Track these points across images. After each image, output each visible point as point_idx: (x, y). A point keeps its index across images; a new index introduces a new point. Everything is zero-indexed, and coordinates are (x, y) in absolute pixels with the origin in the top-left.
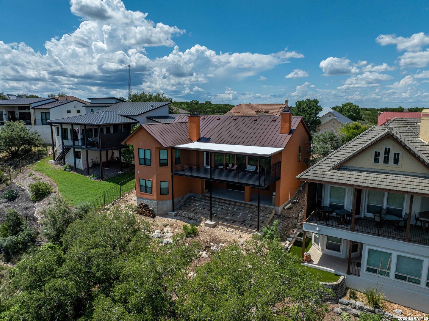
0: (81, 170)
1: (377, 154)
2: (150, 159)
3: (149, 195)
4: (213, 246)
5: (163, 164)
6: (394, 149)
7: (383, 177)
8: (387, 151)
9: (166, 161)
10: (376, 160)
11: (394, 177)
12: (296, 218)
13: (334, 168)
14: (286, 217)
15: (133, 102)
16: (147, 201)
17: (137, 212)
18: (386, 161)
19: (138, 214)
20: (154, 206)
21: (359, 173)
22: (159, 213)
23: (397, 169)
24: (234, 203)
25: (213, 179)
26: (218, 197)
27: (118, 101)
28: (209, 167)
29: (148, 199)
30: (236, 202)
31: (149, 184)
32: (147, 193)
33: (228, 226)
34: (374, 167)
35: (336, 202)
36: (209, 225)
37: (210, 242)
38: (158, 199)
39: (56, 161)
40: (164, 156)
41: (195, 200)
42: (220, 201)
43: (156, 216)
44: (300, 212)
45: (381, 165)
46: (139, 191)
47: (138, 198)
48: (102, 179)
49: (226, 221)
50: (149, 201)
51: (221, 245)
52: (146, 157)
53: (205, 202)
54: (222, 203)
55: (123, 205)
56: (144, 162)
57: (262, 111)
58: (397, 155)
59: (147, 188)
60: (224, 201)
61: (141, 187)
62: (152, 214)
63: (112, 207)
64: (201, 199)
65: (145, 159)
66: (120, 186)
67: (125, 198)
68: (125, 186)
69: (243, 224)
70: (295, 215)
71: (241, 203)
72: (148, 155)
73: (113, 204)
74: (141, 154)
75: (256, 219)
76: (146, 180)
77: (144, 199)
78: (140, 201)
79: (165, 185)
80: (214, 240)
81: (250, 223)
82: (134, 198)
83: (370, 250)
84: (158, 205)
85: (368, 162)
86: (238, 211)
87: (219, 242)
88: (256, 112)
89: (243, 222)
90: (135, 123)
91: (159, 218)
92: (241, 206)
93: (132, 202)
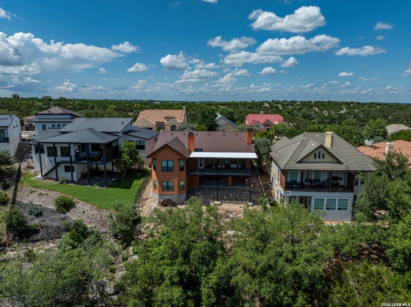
0: (76, 181)
1: (316, 154)
2: (173, 167)
3: (171, 192)
4: (230, 215)
5: (181, 169)
6: (323, 152)
7: (319, 165)
8: (320, 153)
9: (183, 167)
10: (315, 157)
11: (323, 164)
12: (261, 192)
13: (297, 163)
14: (256, 192)
15: (88, 117)
18: (319, 157)
19: (163, 207)
20: (175, 199)
21: (309, 164)
22: (179, 203)
23: (324, 161)
24: (222, 189)
25: (219, 175)
26: (209, 187)
27: (73, 117)
29: (169, 195)
30: (224, 188)
31: (170, 184)
33: (229, 203)
34: (314, 160)
35: (294, 179)
36: (218, 205)
37: (226, 214)
38: (178, 194)
39: (43, 176)
40: (182, 164)
41: (195, 191)
42: (213, 189)
43: (177, 206)
44: (261, 188)
45: (317, 159)
46: (161, 190)
47: (160, 195)
48: (107, 186)
49: (226, 200)
50: (171, 196)
51: (233, 213)
52: (168, 166)
53: (203, 191)
54: (215, 190)
55: (146, 203)
56: (166, 169)
57: (168, 117)
58: (323, 154)
59: (169, 187)
60: (215, 189)
61: (163, 187)
62: (175, 204)
63: (140, 205)
64: (198, 189)
65: (167, 167)
66: (129, 190)
67: (143, 197)
68: (132, 189)
69: (237, 200)
70: (260, 191)
71: (227, 188)
72: (170, 164)
73: (139, 203)
74: (164, 164)
75: (243, 196)
76: (168, 182)
77: (166, 195)
78: (161, 197)
79: (182, 183)
80: (228, 212)
81: (241, 198)
82: (149, 197)
83: (315, 199)
84: (178, 197)
85: (311, 158)
86: (228, 193)
87: (231, 212)
88: (165, 118)
89: (236, 199)
90: (118, 139)
91: (180, 206)
92: (229, 190)
93: (150, 199)
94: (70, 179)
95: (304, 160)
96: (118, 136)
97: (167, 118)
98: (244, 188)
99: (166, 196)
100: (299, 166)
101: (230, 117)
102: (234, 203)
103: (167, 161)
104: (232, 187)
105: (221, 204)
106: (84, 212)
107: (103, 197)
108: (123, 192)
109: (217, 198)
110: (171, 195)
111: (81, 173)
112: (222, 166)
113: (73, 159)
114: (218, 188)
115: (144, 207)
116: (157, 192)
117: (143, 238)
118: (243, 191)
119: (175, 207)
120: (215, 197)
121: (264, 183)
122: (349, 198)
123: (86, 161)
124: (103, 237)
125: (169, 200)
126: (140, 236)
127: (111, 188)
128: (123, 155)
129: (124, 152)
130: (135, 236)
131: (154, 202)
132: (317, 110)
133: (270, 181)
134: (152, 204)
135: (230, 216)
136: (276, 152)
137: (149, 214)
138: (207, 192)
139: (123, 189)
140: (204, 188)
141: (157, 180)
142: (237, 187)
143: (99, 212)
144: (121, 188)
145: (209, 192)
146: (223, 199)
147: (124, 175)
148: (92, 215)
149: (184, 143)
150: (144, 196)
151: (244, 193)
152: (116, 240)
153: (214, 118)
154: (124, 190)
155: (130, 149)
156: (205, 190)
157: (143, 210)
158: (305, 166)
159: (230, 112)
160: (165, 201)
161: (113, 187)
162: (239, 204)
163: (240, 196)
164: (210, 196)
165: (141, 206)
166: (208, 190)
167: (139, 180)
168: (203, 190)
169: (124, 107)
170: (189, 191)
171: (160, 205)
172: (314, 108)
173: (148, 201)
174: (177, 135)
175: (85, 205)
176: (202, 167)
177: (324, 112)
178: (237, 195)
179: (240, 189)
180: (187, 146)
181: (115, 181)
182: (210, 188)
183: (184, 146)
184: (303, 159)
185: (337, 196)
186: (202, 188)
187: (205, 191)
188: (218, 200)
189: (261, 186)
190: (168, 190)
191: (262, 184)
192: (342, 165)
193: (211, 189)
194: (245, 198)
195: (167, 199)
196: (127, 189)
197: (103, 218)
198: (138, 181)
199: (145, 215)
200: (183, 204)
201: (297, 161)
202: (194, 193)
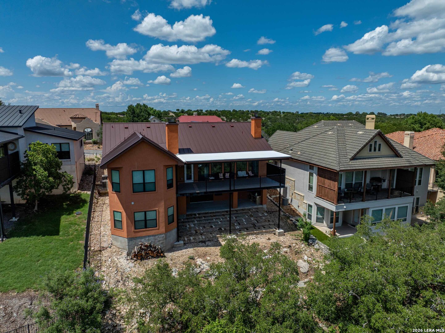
1: (371, 146)
2: (155, 182)
3: (152, 230)
5: (169, 185)
6: (379, 142)
9: (171, 181)
10: (370, 150)
13: (351, 159)
16: (148, 239)
17: (135, 259)
18: (375, 150)
19: (139, 261)
20: (161, 242)
21: (365, 160)
22: (167, 248)
23: (381, 154)
25: (232, 190)
29: (149, 236)
30: (227, 212)
31: (151, 216)
32: (148, 229)
33: (248, 235)
34: (369, 155)
38: (166, 231)
40: (170, 175)
42: (210, 215)
43: (165, 254)
44: (276, 204)
45: (373, 153)
46: (133, 229)
47: (130, 239)
48: (5, 236)
49: (240, 230)
50: (152, 238)
52: (146, 181)
53: (197, 221)
54: (214, 216)
55: (104, 259)
56: (141, 188)
57: (77, 116)
58: (380, 145)
59: (148, 222)
60: (214, 214)
61: (136, 223)
62: (161, 252)
63: (92, 266)
64: (188, 219)
65: (144, 183)
67: (92, 249)
68: (64, 234)
69: (257, 228)
70: (277, 209)
72: (150, 177)
74: (138, 178)
75: (262, 220)
76: (145, 212)
77: (141, 237)
78: (133, 242)
79: (171, 211)
81: (260, 224)
82: (104, 245)
83: (373, 211)
84: (166, 239)
86: (238, 219)
88: (71, 118)
89: (254, 226)
90: (17, 139)
91: (170, 254)
92: (236, 214)
93: (109, 249)
95: (358, 155)
96: (17, 134)
97: (75, 118)
98: (256, 207)
99: (143, 240)
102: (255, 234)
103: (144, 171)
104: (239, 208)
108: (45, 243)
110: (153, 236)
112: (224, 175)
114: (217, 212)
115: (104, 269)
116: (125, 233)
118: (257, 212)
119: (163, 257)
120: (221, 229)
121: (273, 196)
122: (408, 205)
125: (150, 246)
128: (34, 170)
129: (35, 164)
131: (119, 253)
134: (116, 259)
136: (292, 150)
137: (118, 281)
138: (204, 222)
139: (44, 236)
140: (195, 215)
141: (122, 210)
142: (246, 208)
144: (38, 235)
145: (207, 220)
147: (36, 208)
151: (260, 215)
154: (46, 238)
155: (47, 158)
156: (200, 217)
157: (103, 276)
158: (363, 163)
159: (157, 113)
160: (143, 249)
161: (19, 236)
162: (262, 233)
163: (257, 222)
164: (212, 227)
165: (95, 267)
166: (205, 217)
167: (69, 214)
168: (195, 218)
171: (131, 259)
173: (105, 254)
174: (136, 129)
176: (191, 179)
178: (252, 219)
179: (252, 209)
181: (19, 223)
182: (206, 213)
184: (358, 153)
185: (396, 203)
186: (193, 216)
187: (201, 220)
188: (228, 232)
189: (273, 202)
190: (146, 227)
192: (401, 159)
193: (207, 215)
194: (267, 223)
195: (146, 246)
196: (51, 235)
197: (15, 314)
198: (68, 217)
199: (112, 286)
200: (172, 249)
201: (350, 157)
202: (183, 226)
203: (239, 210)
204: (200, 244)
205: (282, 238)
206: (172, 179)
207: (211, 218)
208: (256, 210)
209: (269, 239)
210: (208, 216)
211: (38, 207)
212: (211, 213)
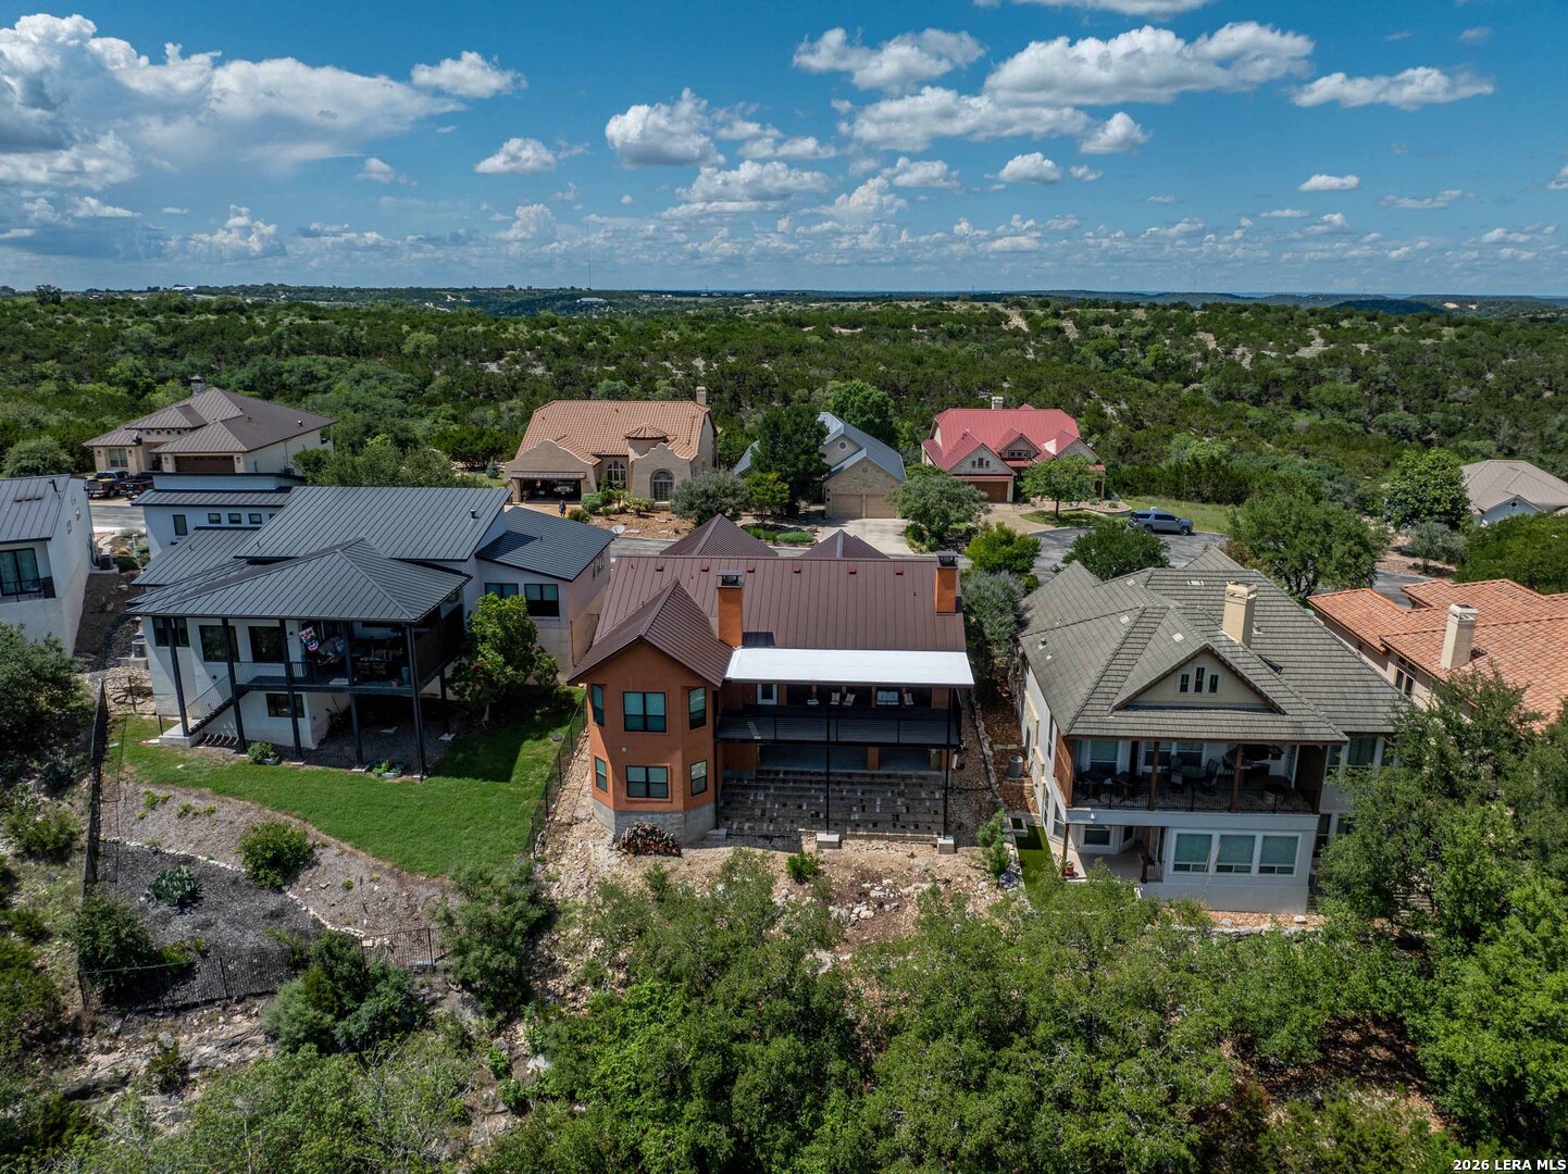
0: (310, 751)
1: (1185, 678)
2: (665, 716)
3: (659, 802)
4: (872, 888)
5: (696, 722)
6: (1211, 671)
7: (1198, 716)
8: (1200, 672)
9: (701, 714)
10: (1184, 688)
11: (1212, 714)
12: (987, 788)
13: (1117, 708)
14: (967, 790)
15: (344, 483)
16: (652, 818)
17: (624, 850)
18: (1199, 687)
19: (630, 856)
20: (674, 827)
21: (1159, 713)
22: (689, 840)
23: (1217, 701)
24: (846, 779)
26: (796, 769)
28: (773, 702)
29: (653, 813)
30: (850, 775)
31: (657, 776)
32: (651, 799)
33: (870, 838)
34: (1179, 700)
35: (1103, 760)
36: (830, 845)
37: (860, 884)
38: (687, 808)
39: (191, 734)
40: (698, 700)
41: (746, 787)
42: (809, 778)
43: (683, 851)
44: (987, 771)
45: (1191, 696)
46: (624, 795)
47: (619, 813)
48: (425, 771)
49: (857, 825)
50: (660, 816)
51: (885, 882)
52: (650, 712)
53: (775, 788)
54: (818, 782)
55: (571, 841)
56: (639, 723)
57: (641, 435)
58: (1214, 679)
59: (651, 786)
60: (819, 778)
61: (631, 785)
62: (674, 846)
63: (548, 852)
64: (757, 780)
65: (645, 716)
66: (502, 785)
67: (557, 818)
68: (518, 782)
69: (899, 825)
70: (982, 783)
71: (863, 775)
72: (656, 705)
73: (544, 844)
74: (634, 705)
75: (920, 809)
76: (647, 768)
77: (640, 813)
78: (625, 819)
79: (699, 770)
80: (865, 875)
81: (912, 819)
82: (580, 814)
83: (1179, 835)
84: (685, 822)
85: (1170, 692)
86: (867, 796)
87: (877, 878)
88: (628, 437)
89: (895, 821)
90: (463, 585)
91: (693, 852)
92: (869, 783)
93: (585, 824)
94: (291, 742)
95: (1145, 698)
96: (458, 573)
97: (635, 438)
98: (923, 773)
99: (642, 818)
100: (1123, 720)
101: (877, 420)
102: (888, 838)
103: (644, 694)
104: (881, 772)
105: (840, 841)
106: (348, 887)
107: (412, 823)
108: (485, 794)
109: (827, 817)
110: (660, 813)
111: (326, 715)
112: (843, 698)
113: (299, 672)
114: (828, 774)
115: (564, 860)
116: (610, 800)
117: (562, 988)
118: (921, 786)
119: (675, 855)
120: (817, 814)
121: (998, 747)
122: (1300, 835)
123: (344, 682)
124: (422, 986)
125: (653, 831)
126: (551, 984)
127: (440, 779)
128: (480, 652)
129: (484, 638)
130: (536, 979)
131: (599, 834)
132: (1212, 345)
133: (1020, 741)
134: (591, 846)
135: (873, 894)
136: (1044, 643)
137: (581, 887)
138: (790, 793)
139: (485, 780)
140: (777, 773)
141: (606, 759)
142: (899, 772)
143: (402, 884)
144: (477, 778)
145: (797, 789)
146: (847, 822)
147: (486, 718)
148: (379, 899)
149: (706, 609)
150: (562, 815)
151: (923, 796)
152: (467, 995)
153: (813, 442)
154: (489, 785)
155: (505, 628)
156: (784, 781)
157: (560, 873)
158: (1147, 720)
160: (638, 836)
161: (446, 774)
162: (904, 840)
163: (908, 811)
164: (800, 807)
165: (551, 855)
166: (795, 781)
167: (539, 738)
168: (773, 781)
169: (467, 338)
170: (724, 787)
171: (618, 849)
172: (1201, 335)
173: (577, 831)
174: (677, 574)
175: (351, 854)
177: (1239, 351)
178: (899, 803)
179: (910, 777)
180: (714, 623)
181: (453, 747)
182: (802, 773)
183: (706, 622)
184: (1138, 694)
185: (1261, 827)
186: (772, 776)
187: (784, 788)
188: (828, 826)
189: (985, 763)
190: (648, 796)
191: (991, 753)
192: (1280, 717)
193: (803, 778)
194: (928, 818)
195: (645, 830)
196: (497, 780)
197: (419, 909)
198: (536, 744)
199: (567, 894)
200: (701, 842)
201: (1117, 701)
202: (743, 795)
203: (880, 776)
204: (760, 841)
205: (943, 859)
206: (705, 710)
207: (808, 786)
208: (920, 781)
209: (912, 856)
210: (802, 781)
211: (490, 716)
212: (812, 774)
